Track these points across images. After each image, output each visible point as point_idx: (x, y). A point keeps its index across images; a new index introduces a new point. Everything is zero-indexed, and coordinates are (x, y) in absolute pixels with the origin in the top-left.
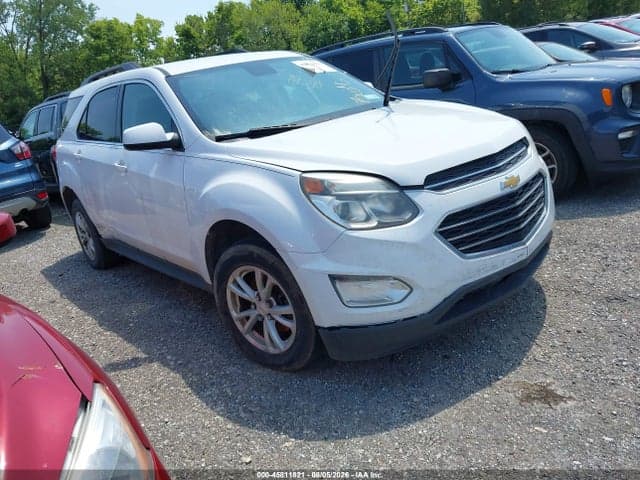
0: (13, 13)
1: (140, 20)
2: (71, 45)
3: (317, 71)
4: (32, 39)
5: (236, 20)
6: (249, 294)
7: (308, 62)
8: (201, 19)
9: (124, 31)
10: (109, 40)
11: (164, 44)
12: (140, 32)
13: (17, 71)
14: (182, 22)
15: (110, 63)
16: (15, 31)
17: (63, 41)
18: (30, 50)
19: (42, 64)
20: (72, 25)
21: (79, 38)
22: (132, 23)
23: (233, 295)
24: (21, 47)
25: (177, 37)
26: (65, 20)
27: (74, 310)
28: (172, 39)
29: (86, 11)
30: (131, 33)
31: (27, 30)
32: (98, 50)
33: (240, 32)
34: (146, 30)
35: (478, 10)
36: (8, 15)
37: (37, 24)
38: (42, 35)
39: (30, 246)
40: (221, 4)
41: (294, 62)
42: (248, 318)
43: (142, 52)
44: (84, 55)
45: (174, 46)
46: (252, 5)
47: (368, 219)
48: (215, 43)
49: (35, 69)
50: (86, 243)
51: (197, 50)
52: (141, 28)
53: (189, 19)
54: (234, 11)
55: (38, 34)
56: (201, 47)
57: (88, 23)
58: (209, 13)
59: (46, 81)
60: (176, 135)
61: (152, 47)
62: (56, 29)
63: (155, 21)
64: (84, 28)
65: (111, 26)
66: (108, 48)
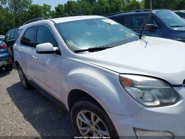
0: (8, 2)
1: (45, 5)
2: (24, 12)
3: (112, 24)
4: (13, 9)
5: (73, 6)
6: (87, 121)
7: (107, 20)
8: (63, 5)
9: (40, 8)
10: (35, 11)
11: (51, 12)
12: (44, 8)
13: (8, 18)
14: (57, 6)
15: (35, 17)
16: (8, 7)
17: (22, 10)
18: (12, 13)
19: (16, 17)
20: (25, 6)
21: (27, 9)
22: (42, 6)
23: (79, 120)
24: (10, 11)
25: (55, 10)
26: (23, 4)
27: (16, 108)
28: (54, 11)
29: (29, 2)
30: (42, 9)
31: (12, 7)
32: (32, 13)
33: (74, 10)
34: (46, 8)
35: (144, 6)
36: (7, 2)
37: (15, 5)
38: (16, 9)
39: (4, 77)
40: (69, 1)
41: (102, 20)
42: (86, 131)
43: (45, 14)
44: (28, 14)
45: (54, 13)
46: (77, 2)
47: (153, 101)
48: (66, 12)
49: (14, 18)
50: (22, 80)
51: (61, 14)
52: (45, 7)
53: (59, 5)
54: (72, 4)
55: (15, 8)
56: (62, 13)
57: (30, 5)
58: (65, 4)
59: (17, 22)
60: (58, 48)
61: (48, 13)
62: (20, 7)
63: (49, 6)
64: (28, 7)
65: (36, 7)
66: (35, 13)
